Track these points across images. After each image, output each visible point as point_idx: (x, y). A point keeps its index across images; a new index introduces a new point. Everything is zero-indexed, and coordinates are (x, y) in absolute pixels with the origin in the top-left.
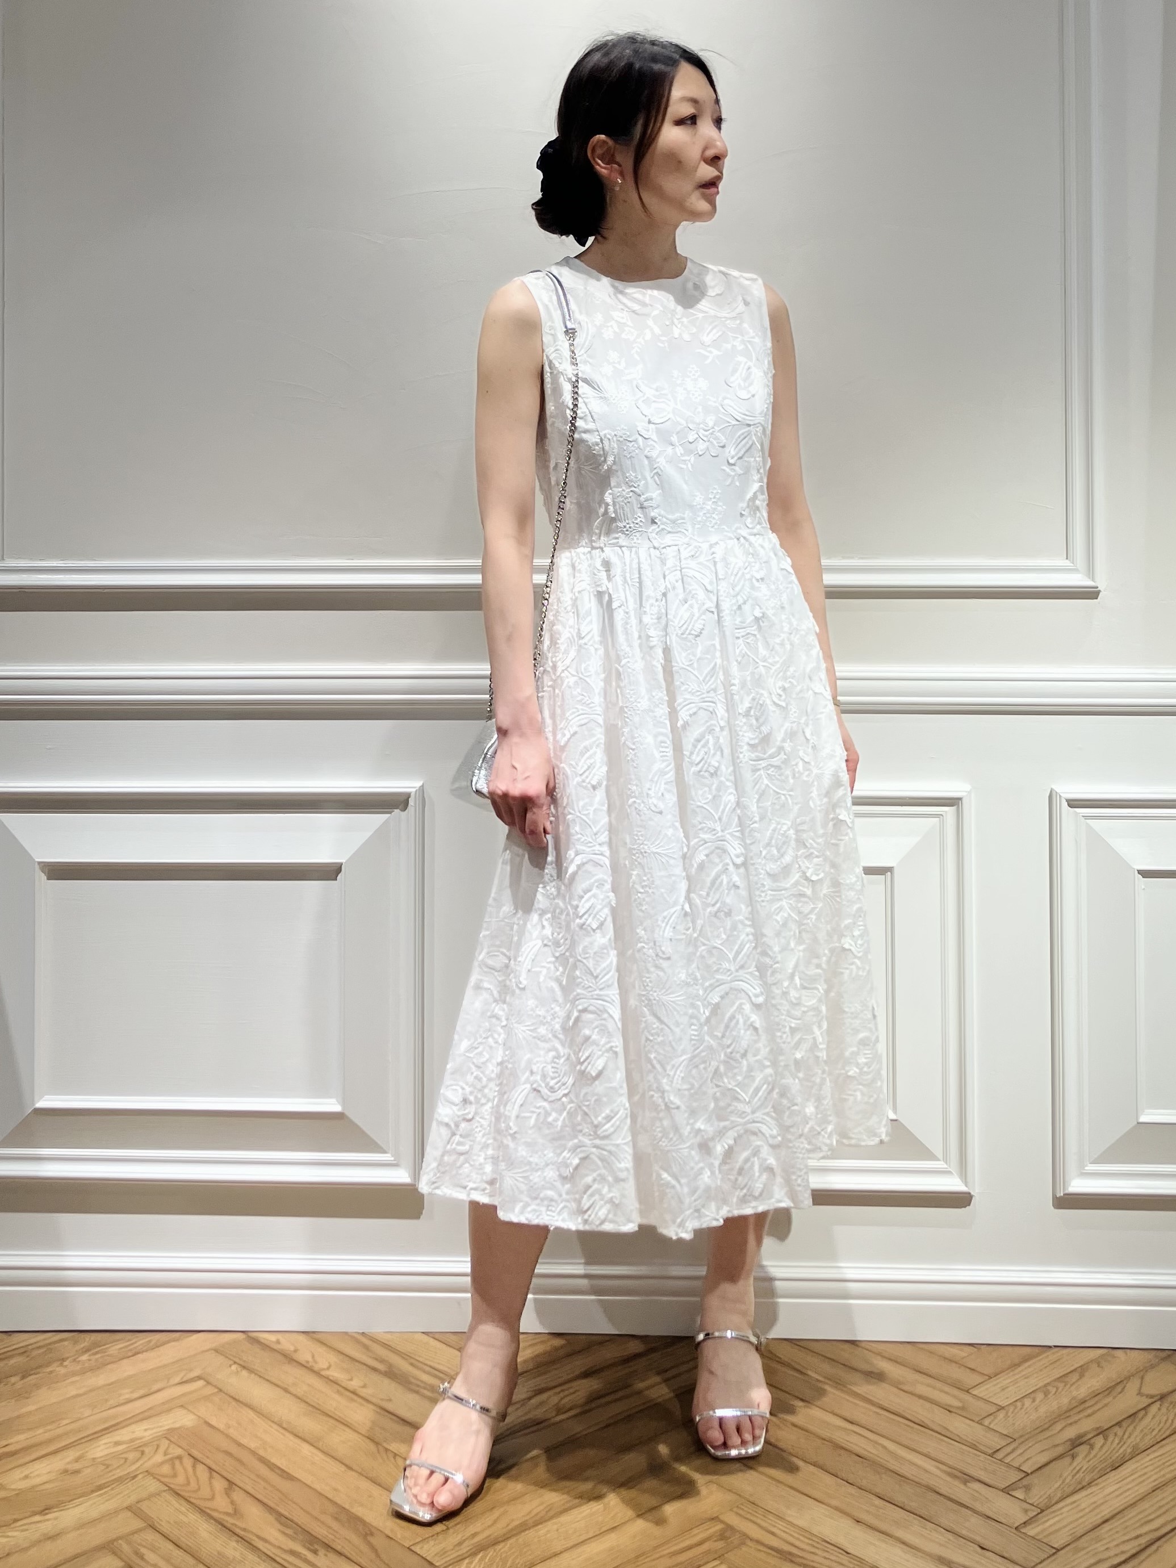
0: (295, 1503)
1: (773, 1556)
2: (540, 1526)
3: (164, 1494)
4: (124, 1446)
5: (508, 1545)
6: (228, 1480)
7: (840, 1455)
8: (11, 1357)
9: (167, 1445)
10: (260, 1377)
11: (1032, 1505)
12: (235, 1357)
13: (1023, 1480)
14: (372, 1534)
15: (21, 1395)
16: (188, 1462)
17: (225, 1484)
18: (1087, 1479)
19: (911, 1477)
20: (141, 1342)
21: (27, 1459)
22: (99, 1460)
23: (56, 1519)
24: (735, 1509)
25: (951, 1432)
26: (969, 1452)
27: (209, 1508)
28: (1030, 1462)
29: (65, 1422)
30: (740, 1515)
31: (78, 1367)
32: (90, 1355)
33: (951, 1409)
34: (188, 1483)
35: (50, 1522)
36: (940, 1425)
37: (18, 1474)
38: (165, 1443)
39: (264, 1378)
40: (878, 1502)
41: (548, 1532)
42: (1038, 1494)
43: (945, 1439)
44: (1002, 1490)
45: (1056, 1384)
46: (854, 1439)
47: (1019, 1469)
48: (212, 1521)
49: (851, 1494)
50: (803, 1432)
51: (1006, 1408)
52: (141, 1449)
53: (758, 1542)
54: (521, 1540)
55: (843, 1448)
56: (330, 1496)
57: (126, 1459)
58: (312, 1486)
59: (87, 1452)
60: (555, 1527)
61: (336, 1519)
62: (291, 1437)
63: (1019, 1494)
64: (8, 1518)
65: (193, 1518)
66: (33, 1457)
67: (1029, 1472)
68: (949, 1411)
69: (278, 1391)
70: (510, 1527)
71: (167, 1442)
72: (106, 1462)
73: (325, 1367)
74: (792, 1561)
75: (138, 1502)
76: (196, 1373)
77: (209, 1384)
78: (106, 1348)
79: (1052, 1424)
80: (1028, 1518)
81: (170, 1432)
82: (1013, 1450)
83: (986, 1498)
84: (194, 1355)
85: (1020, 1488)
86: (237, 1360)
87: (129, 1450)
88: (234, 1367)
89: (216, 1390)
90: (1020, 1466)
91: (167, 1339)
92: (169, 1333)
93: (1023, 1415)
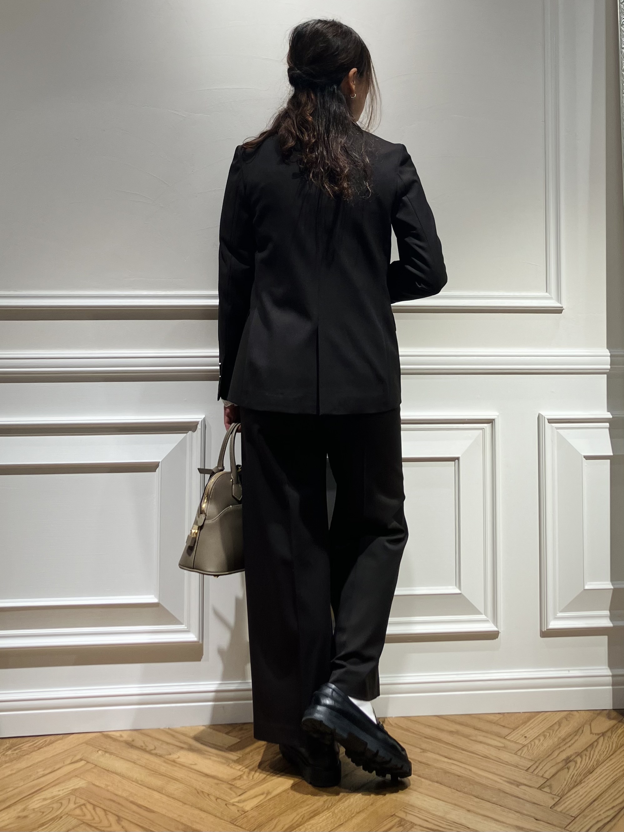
0: (159, 825)
2: (301, 827)
3: (81, 826)
4: (51, 800)
6: (117, 816)
7: (449, 777)
9: (74, 799)
10: (117, 756)
11: (555, 795)
12: (99, 746)
13: (546, 783)
16: (90, 807)
17: (117, 818)
18: (579, 779)
19: (490, 785)
20: (41, 741)
22: (36, 810)
24: (403, 809)
25: (503, 760)
26: (515, 770)
28: (548, 773)
30: (406, 812)
31: (7, 759)
32: (12, 751)
33: (499, 748)
34: (94, 819)
36: (496, 757)
39: (119, 757)
40: (476, 799)
41: (306, 829)
42: (557, 789)
43: (501, 764)
44: (537, 789)
45: (549, 731)
46: (453, 767)
50: (427, 766)
51: (527, 745)
52: (60, 802)
53: (420, 826)
55: (449, 773)
56: (177, 820)
57: (53, 808)
58: (167, 815)
59: (28, 805)
60: (309, 827)
62: (146, 789)
63: (547, 789)
67: (548, 778)
69: (131, 764)
70: (284, 829)
71: (75, 796)
72: (42, 810)
73: (153, 748)
76: (78, 757)
77: (88, 762)
78: (20, 747)
79: (552, 753)
80: (554, 802)
81: (74, 791)
82: (537, 767)
83: (531, 793)
84: (74, 747)
85: (547, 787)
86: (100, 748)
87: (52, 803)
88: (100, 752)
89: (94, 766)
90: (543, 775)
91: (56, 739)
92: (56, 736)
93: (536, 748)
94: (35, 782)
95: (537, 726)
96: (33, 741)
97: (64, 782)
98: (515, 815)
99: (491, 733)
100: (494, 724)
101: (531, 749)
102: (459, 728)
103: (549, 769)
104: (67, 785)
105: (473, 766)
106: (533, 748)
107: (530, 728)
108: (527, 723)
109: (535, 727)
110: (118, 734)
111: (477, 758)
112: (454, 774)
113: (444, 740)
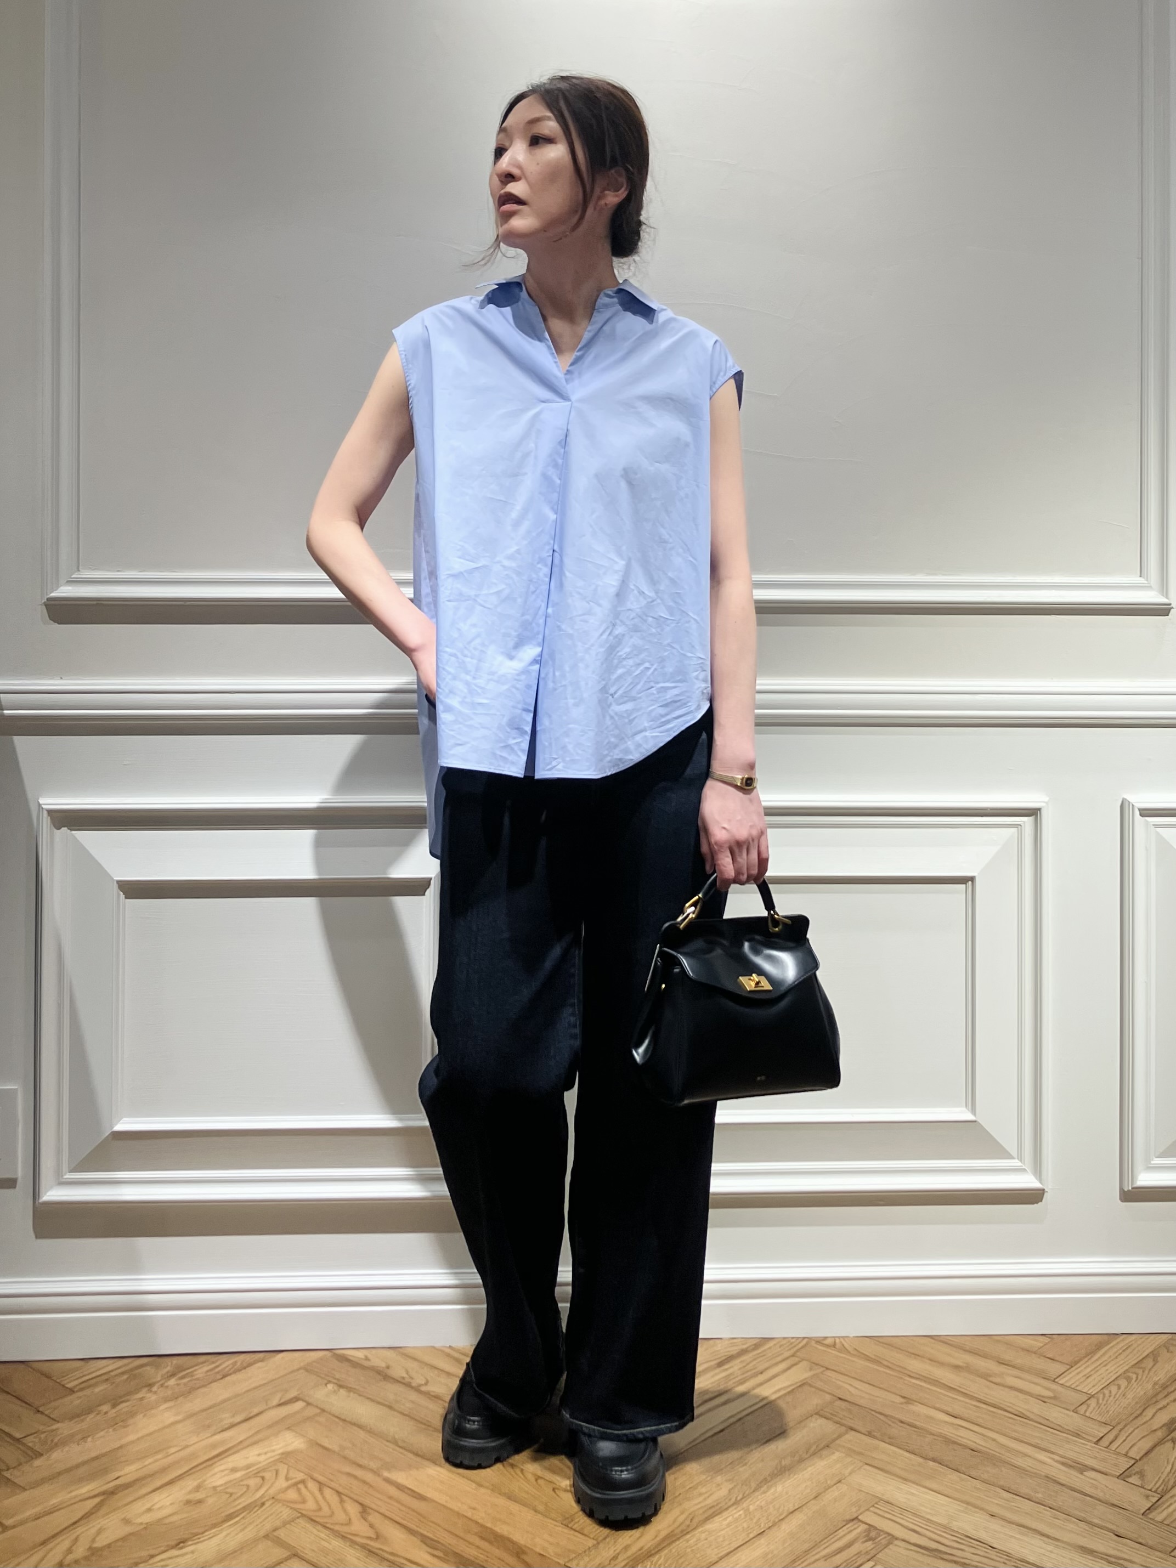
0: (433, 1522)
1: (923, 1554)
2: (688, 1536)
3: (298, 1520)
4: (243, 1473)
5: (662, 1559)
6: (361, 1504)
7: (955, 1450)
8: (95, 1385)
9: (286, 1470)
10: (360, 1395)
11: (1150, 1490)
12: (327, 1375)
13: (1133, 1467)
14: (524, 1552)
15: (120, 1423)
16: (312, 1485)
17: (359, 1508)
19: (1029, 1468)
20: (226, 1364)
21: (144, 1491)
22: (219, 1489)
23: (193, 1552)
24: (872, 1509)
25: (1052, 1422)
26: (1076, 1441)
27: (348, 1533)
28: (1135, 1449)
29: (173, 1450)
30: (879, 1515)
31: (169, 1392)
32: (176, 1380)
33: (1046, 1400)
34: (320, 1509)
35: (186, 1557)
36: (1040, 1416)
37: (140, 1507)
38: (283, 1469)
39: (364, 1396)
40: (1006, 1495)
41: (699, 1540)
42: (1153, 1481)
43: (1051, 1430)
44: (1118, 1478)
45: (1137, 1370)
46: (962, 1433)
47: (1126, 1455)
48: (357, 1547)
49: (975, 1488)
50: (913, 1429)
51: (1096, 1395)
52: (261, 1474)
53: (904, 1540)
54: (674, 1550)
55: (955, 1443)
56: (466, 1515)
57: (248, 1486)
58: (449, 1505)
59: (205, 1481)
60: (703, 1536)
61: (482, 1538)
62: (410, 1455)
63: (1134, 1479)
64: (144, 1554)
65: (336, 1543)
66: (149, 1489)
67: (1138, 1458)
68: (1045, 1402)
69: (386, 1410)
70: (658, 1539)
71: (286, 1466)
72: (230, 1490)
73: (423, 1383)
74: (943, 1559)
75: (274, 1530)
76: (293, 1394)
77: (309, 1404)
78: (192, 1372)
79: (1144, 1410)
80: (1151, 1504)
81: (283, 1456)
82: (1116, 1437)
83: (1107, 1487)
84: (285, 1375)
85: (1135, 1474)
86: (331, 1379)
87: (248, 1477)
88: (330, 1386)
89: (319, 1411)
90: (1127, 1452)
91: (252, 1360)
92: (251, 1354)
93: (1114, 1401)
94: (217, 1437)
95: (1112, 1360)
96: (213, 1362)
97: (267, 1438)
98: (1077, 1525)
99: (1029, 1371)
100: (1033, 1355)
101: (1104, 1402)
102: (969, 1359)
103: (1139, 1440)
104: (274, 1443)
105: (997, 1432)
106: (1107, 1401)
107: (1100, 1365)
108: (1094, 1354)
109: (1110, 1362)
110: (360, 1354)
111: (1005, 1416)
112: (965, 1447)
113: (945, 1382)
